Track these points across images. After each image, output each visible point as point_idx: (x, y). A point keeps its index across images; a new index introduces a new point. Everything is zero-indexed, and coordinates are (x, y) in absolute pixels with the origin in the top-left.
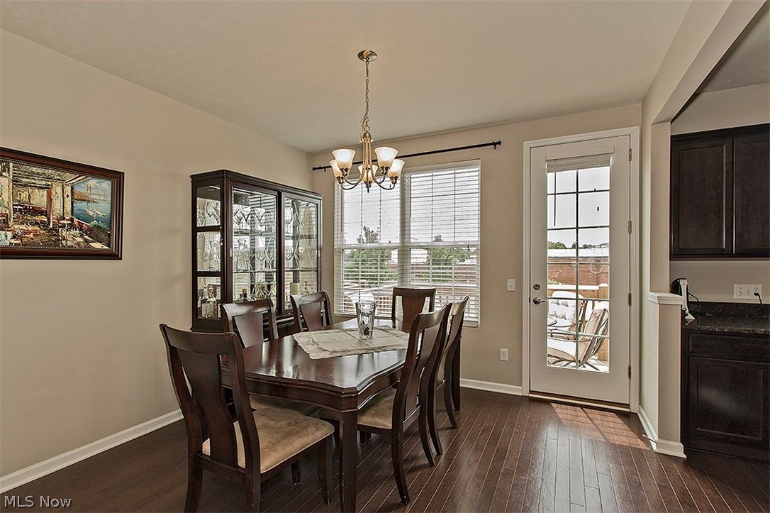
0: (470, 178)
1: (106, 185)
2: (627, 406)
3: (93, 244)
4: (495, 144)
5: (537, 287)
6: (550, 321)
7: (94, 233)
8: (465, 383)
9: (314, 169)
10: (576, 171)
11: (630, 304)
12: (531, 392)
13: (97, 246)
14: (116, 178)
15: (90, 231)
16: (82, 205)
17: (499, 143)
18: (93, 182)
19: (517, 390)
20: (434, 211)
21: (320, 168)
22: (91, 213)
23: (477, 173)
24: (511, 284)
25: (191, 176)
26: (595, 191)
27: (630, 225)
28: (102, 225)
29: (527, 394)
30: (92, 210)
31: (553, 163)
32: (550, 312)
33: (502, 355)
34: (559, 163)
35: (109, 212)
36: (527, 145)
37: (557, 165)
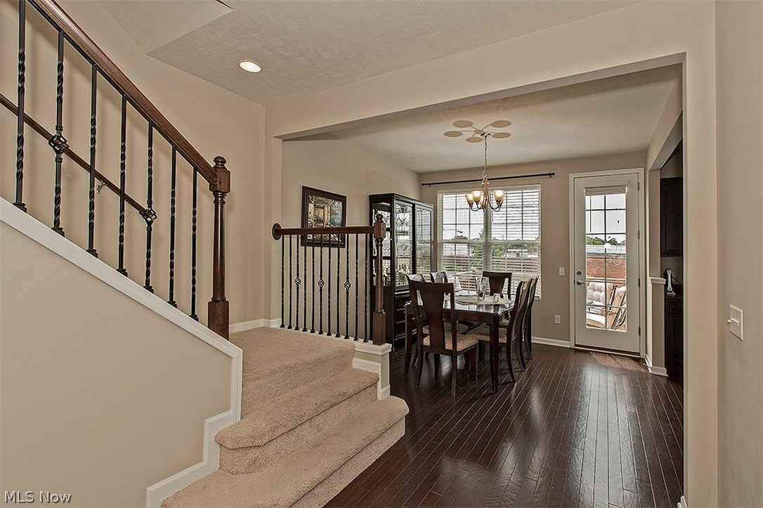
0: (533, 197)
1: (339, 205)
2: (639, 354)
4: (550, 174)
5: (579, 273)
6: (588, 301)
8: (534, 340)
9: (423, 185)
10: (604, 196)
11: (639, 286)
12: (576, 345)
14: (342, 199)
16: (334, 217)
17: (554, 174)
18: (337, 203)
19: (567, 344)
21: (428, 184)
22: (336, 221)
23: (538, 194)
24: (562, 271)
25: (370, 196)
26: (616, 209)
27: (639, 233)
29: (573, 346)
30: (336, 219)
31: (590, 189)
32: (588, 296)
33: (556, 320)
34: (593, 190)
35: (341, 220)
36: (572, 176)
37: (592, 191)
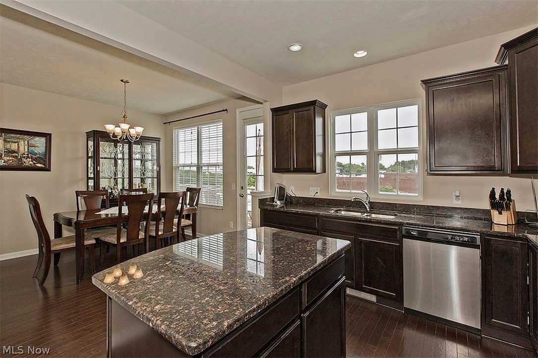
1: (43, 140)
3: (37, 165)
4: (224, 110)
5: (242, 188)
7: (38, 160)
9: (165, 124)
13: (39, 165)
14: (48, 136)
15: (36, 159)
16: (33, 148)
17: (226, 110)
18: (37, 139)
20: (208, 146)
22: (36, 152)
24: (233, 187)
25: (86, 132)
28: (41, 157)
30: (37, 150)
33: (230, 225)
35: (44, 151)
36: (238, 110)
